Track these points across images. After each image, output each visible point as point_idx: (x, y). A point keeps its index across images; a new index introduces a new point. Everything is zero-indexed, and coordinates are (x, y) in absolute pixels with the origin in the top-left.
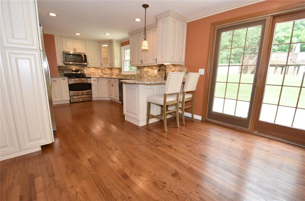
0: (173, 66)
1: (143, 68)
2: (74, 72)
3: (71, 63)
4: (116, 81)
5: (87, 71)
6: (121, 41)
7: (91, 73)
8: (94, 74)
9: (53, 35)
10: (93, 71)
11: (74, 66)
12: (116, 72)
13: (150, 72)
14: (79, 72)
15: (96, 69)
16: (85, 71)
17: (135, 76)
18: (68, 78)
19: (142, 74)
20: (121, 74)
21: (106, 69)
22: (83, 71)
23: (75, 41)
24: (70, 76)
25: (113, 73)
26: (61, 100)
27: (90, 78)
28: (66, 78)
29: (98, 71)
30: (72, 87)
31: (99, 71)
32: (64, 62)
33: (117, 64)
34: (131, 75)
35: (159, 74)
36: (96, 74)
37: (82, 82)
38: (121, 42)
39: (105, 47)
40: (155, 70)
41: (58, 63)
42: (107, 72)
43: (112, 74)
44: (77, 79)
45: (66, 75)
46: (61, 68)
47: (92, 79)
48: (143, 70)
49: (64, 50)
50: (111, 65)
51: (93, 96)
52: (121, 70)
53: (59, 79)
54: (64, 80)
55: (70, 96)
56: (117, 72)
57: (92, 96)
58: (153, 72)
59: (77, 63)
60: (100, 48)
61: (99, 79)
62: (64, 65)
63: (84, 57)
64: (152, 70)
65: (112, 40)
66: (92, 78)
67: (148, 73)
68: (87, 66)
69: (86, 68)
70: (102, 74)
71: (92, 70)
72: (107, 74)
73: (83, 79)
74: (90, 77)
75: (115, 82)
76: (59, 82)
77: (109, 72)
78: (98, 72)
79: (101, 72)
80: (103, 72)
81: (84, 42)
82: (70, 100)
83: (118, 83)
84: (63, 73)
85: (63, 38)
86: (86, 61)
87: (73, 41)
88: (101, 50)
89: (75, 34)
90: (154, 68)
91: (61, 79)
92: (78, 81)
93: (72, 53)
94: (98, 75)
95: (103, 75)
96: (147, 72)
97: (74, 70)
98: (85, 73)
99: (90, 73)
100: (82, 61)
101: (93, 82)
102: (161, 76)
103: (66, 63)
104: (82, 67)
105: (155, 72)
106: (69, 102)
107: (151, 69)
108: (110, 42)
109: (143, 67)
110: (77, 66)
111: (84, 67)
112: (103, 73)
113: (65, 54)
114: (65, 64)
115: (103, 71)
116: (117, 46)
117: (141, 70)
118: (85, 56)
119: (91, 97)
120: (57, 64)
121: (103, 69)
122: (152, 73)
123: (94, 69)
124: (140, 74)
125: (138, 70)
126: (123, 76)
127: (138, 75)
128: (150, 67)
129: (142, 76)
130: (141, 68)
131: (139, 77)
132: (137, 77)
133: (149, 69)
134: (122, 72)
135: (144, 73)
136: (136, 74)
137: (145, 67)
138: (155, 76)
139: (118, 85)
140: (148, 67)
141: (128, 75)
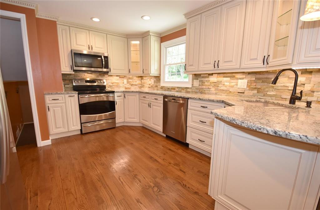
1: (208, 77)
2: (88, 84)
3: (84, 69)
4: (156, 98)
5: (108, 81)
6: (160, 34)
7: (114, 84)
8: (118, 86)
9: (55, 22)
10: (117, 82)
11: (88, 73)
12: (150, 82)
13: (227, 84)
14: (96, 83)
15: (120, 78)
16: (105, 81)
17: (188, 90)
18: (79, 94)
19: (204, 87)
20: (160, 85)
21: (134, 78)
22: (102, 82)
23: (91, 34)
24: (81, 90)
25: (143, 83)
26: (67, 130)
27: (113, 92)
28: (76, 94)
29: (123, 80)
30: (84, 109)
31: (125, 81)
32: (72, 68)
33: (154, 71)
34: (178, 88)
35: (252, 89)
36: (121, 85)
37: (100, 100)
38: (162, 36)
39: (135, 45)
40: (240, 81)
41: (62, 69)
42: (136, 82)
43: (142, 86)
44: (93, 95)
45: (76, 89)
46: (68, 76)
47: (116, 94)
48: (207, 79)
49: (73, 48)
50: (144, 71)
51: (117, 121)
52: (160, 79)
53: (63, 96)
54: (72, 98)
55: (81, 123)
56: (152, 82)
57: (115, 120)
59: (93, 69)
60: (128, 46)
61: (126, 94)
62: (73, 73)
63: (104, 59)
64: (232, 81)
65: (148, 32)
66: (117, 92)
67: (220, 86)
68: (109, 74)
69: (107, 77)
70: (128, 86)
71: (115, 80)
72: (136, 85)
73: (102, 95)
74: (114, 90)
75: (155, 101)
76: (64, 101)
77: (137, 81)
78: (124, 83)
79: (128, 82)
80: (130, 82)
81: (105, 35)
82: (81, 130)
83: (162, 102)
84: (70, 86)
85: (71, 28)
86: (107, 66)
87: (88, 33)
88: (130, 48)
89: (91, 18)
90: (239, 76)
91: (67, 96)
92: (94, 97)
93: (85, 52)
94: (123, 87)
95: (130, 86)
96: (216, 84)
97: (88, 79)
98: (105, 84)
99: (112, 84)
100: (101, 67)
101: (118, 99)
102: (258, 92)
103: (76, 68)
104: (100, 75)
105: (239, 84)
106: (79, 133)
107: (228, 79)
108: (144, 36)
109: (207, 75)
110: (93, 74)
111: (104, 76)
112: (130, 84)
113: (75, 54)
114: (74, 71)
115: (130, 80)
116: (155, 42)
117: (203, 79)
118: (106, 58)
119: (114, 123)
120: (61, 71)
121: (130, 78)
122: (232, 87)
123: (118, 77)
124: (200, 87)
125: (194, 80)
126: (163, 88)
127: (195, 88)
128: (225, 75)
129: (205, 90)
130: (203, 77)
131: (197, 91)
132: (192, 91)
133: (224, 78)
134: (160, 83)
135: (209, 85)
136: (190, 86)
137: (212, 76)
138: (238, 93)
139: (162, 105)
140: (222, 75)
141: (173, 87)
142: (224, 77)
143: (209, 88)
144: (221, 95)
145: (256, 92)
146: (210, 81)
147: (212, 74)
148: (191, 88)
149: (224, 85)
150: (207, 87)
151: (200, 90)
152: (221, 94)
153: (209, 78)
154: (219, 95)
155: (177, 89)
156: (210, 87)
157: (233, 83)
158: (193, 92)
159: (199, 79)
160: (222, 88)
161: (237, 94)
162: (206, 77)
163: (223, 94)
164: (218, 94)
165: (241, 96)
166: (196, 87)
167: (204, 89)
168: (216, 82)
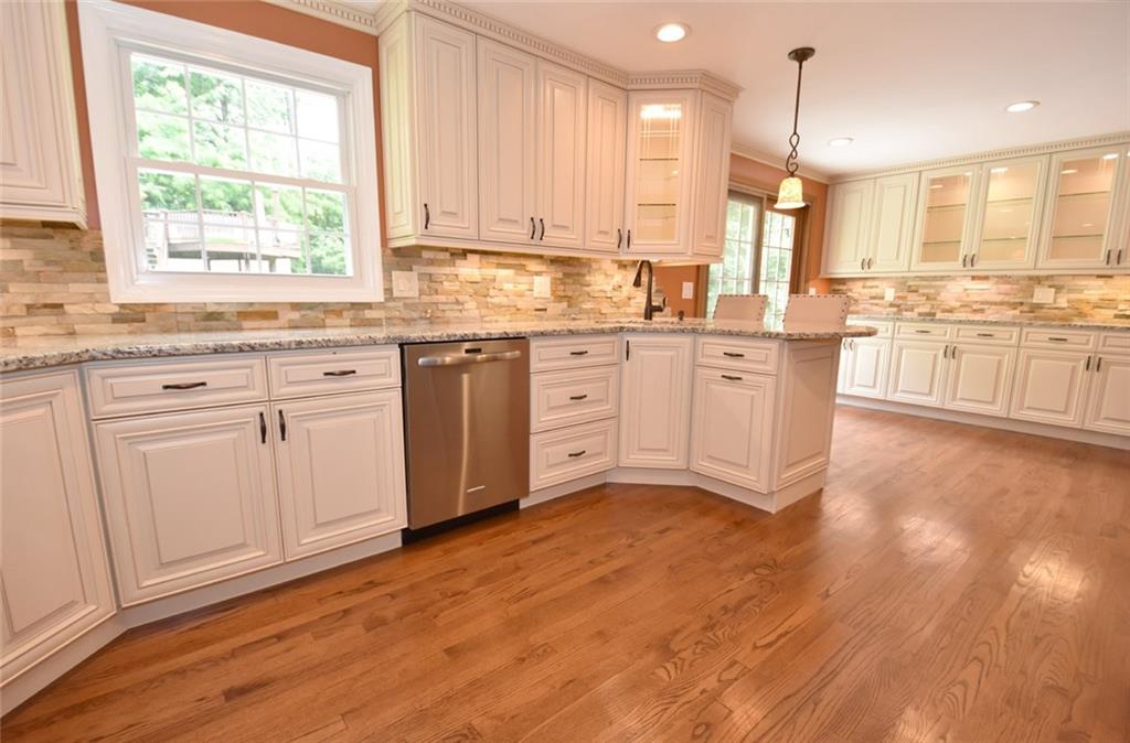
0: (616, 266)
1: (452, 264)
13: (508, 287)
17: (369, 314)
19: (442, 298)
20: (107, 297)
34: (296, 306)
35: (559, 299)
40: (536, 279)
48: (447, 270)
52: (98, 256)
58: (523, 287)
64: (520, 279)
67: (492, 292)
90: (533, 266)
96: (480, 287)
102: (569, 306)
107: (509, 273)
109: (447, 255)
117: (431, 270)
122: (521, 295)
124: (426, 299)
125: (395, 274)
126: (149, 317)
127: (401, 304)
128: (502, 260)
129: (443, 311)
130: (431, 262)
131: (415, 315)
132: (388, 319)
133: (497, 268)
134: (104, 281)
135: (457, 291)
136: (377, 296)
137: (464, 261)
138: (537, 310)
139: (395, 398)
140: (494, 259)
141: (251, 304)
142: (500, 266)
143: (458, 302)
144: (496, 321)
145: (565, 304)
146: (461, 278)
147: (465, 253)
148: (380, 306)
149: (501, 290)
150: (452, 298)
151: (426, 312)
152: (495, 318)
153: (454, 266)
154: (490, 322)
155: (295, 315)
156: (460, 298)
157: (523, 283)
158: (395, 321)
159: (414, 267)
160: (496, 300)
161: (534, 313)
162: (441, 263)
163: (500, 318)
164: (486, 319)
165: (541, 318)
166: (408, 301)
167: (441, 307)
168: (479, 280)
